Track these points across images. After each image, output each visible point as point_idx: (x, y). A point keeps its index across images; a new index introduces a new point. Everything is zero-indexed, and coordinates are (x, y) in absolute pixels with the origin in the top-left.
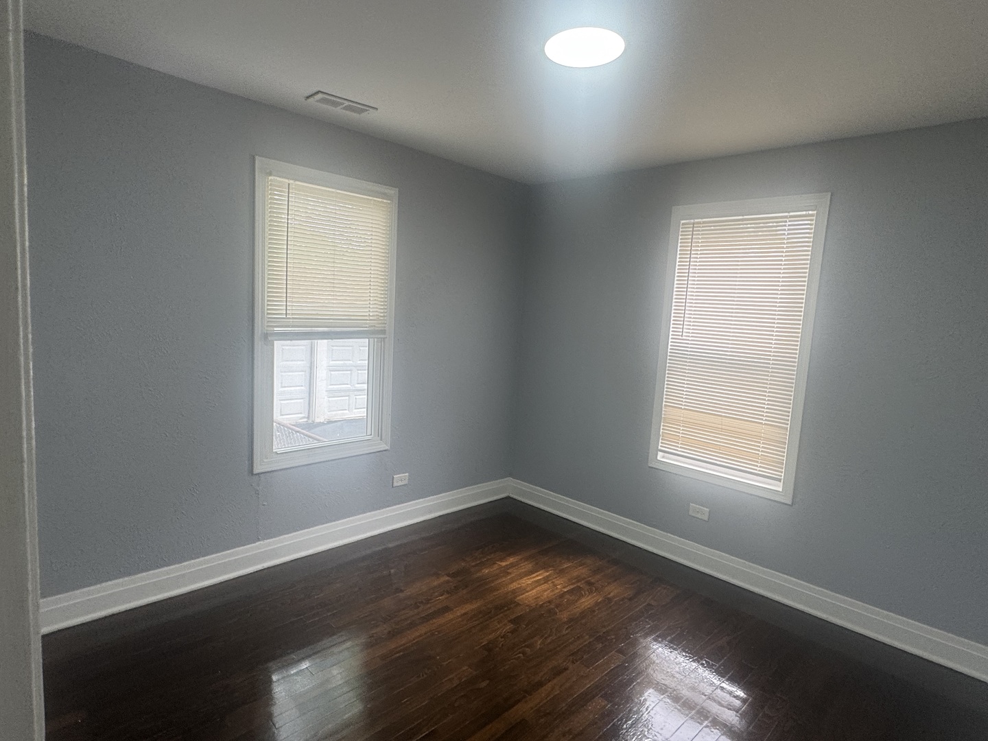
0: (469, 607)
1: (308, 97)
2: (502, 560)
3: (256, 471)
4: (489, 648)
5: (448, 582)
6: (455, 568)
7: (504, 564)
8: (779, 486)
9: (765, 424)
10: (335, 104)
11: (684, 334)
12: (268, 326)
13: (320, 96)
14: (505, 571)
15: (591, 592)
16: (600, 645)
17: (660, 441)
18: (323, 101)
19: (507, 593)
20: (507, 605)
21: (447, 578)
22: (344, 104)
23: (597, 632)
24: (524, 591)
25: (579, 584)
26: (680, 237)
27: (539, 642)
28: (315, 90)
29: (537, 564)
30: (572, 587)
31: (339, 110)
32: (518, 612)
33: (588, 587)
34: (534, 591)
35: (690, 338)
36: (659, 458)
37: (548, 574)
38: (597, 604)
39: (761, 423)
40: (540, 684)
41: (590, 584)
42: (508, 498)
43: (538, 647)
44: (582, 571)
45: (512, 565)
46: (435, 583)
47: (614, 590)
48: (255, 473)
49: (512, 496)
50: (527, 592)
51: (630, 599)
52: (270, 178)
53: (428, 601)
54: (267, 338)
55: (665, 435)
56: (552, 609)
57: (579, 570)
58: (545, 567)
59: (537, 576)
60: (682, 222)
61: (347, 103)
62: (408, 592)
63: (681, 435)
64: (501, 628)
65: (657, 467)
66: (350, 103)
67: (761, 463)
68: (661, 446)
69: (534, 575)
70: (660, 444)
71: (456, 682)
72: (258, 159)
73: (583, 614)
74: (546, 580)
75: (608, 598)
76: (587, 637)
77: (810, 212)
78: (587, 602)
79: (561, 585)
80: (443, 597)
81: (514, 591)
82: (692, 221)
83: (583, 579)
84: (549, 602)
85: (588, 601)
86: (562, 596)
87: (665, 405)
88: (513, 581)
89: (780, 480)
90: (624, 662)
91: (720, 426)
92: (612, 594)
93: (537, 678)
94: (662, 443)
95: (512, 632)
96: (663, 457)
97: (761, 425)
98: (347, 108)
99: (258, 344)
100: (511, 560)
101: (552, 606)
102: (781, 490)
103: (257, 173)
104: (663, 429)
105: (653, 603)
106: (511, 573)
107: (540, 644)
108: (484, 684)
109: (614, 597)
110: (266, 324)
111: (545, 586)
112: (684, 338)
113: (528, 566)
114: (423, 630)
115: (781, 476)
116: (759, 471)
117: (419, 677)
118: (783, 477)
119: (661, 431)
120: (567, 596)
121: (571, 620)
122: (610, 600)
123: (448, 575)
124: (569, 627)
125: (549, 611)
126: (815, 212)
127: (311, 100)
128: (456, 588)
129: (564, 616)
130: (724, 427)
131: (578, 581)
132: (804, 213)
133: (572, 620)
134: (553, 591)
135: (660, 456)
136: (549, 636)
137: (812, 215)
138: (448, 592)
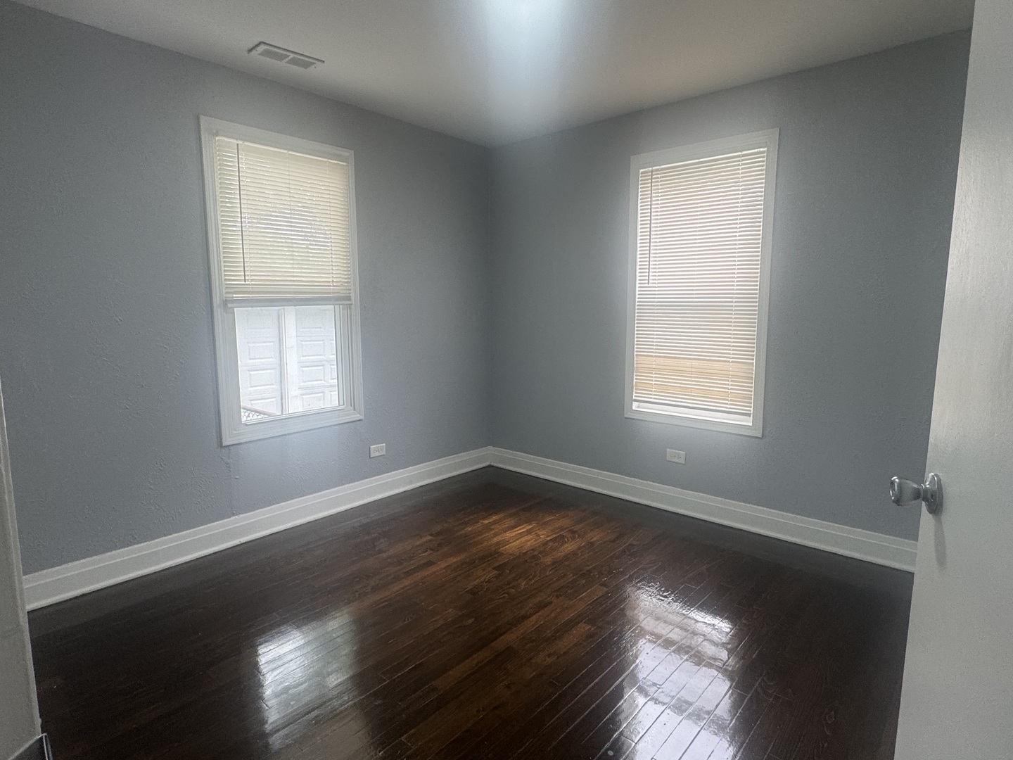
0: (453, 560)
1: (250, 50)
2: (484, 519)
3: (225, 443)
4: (472, 592)
5: (430, 541)
6: (438, 528)
7: (487, 522)
8: (749, 422)
9: (732, 362)
10: (280, 57)
11: (650, 282)
12: (226, 293)
13: (262, 48)
14: (488, 528)
15: (574, 538)
16: (584, 581)
17: (634, 391)
18: (267, 53)
19: (491, 545)
20: (490, 556)
21: (430, 538)
22: (288, 56)
23: (580, 571)
24: (507, 542)
25: (561, 533)
26: (640, 186)
27: (523, 584)
28: (256, 41)
29: (520, 519)
30: (555, 536)
31: (283, 65)
32: (501, 561)
33: (570, 535)
34: (518, 542)
35: (657, 285)
36: (634, 408)
37: (530, 527)
38: (580, 548)
39: (729, 362)
40: (525, 617)
41: (573, 532)
42: (490, 466)
43: (523, 587)
44: (565, 522)
45: (495, 523)
46: (418, 543)
47: (596, 536)
48: (224, 445)
49: (492, 464)
50: (511, 543)
51: (614, 541)
52: (217, 139)
53: (412, 558)
54: (226, 304)
55: (639, 385)
56: (536, 555)
57: (562, 522)
58: (529, 521)
59: (520, 529)
60: (641, 170)
61: (292, 56)
62: (392, 552)
63: (654, 383)
64: (484, 575)
65: (633, 417)
66: (296, 56)
67: (731, 400)
68: (635, 396)
69: (518, 529)
70: (634, 394)
71: (442, 622)
72: (203, 120)
73: (566, 557)
74: (529, 532)
75: (591, 543)
76: (571, 575)
77: (762, 149)
78: (569, 547)
79: (544, 535)
80: (426, 554)
81: (498, 544)
82: (651, 169)
83: (566, 529)
84: (533, 550)
85: (571, 546)
86: (546, 544)
87: (637, 355)
88: (496, 535)
89: (749, 415)
90: (607, 593)
91: (690, 369)
92: (595, 539)
93: (523, 612)
94: (636, 393)
95: (497, 577)
96: (638, 407)
97: (728, 364)
98: (293, 61)
99: (218, 312)
100: (495, 518)
101: (536, 553)
102: (751, 424)
103: (202, 132)
104: (636, 379)
105: (635, 543)
106: (493, 529)
107: (525, 585)
108: (470, 621)
109: (597, 541)
110: (224, 291)
111: (529, 537)
112: (650, 285)
113: (511, 522)
114: (406, 582)
115: (750, 411)
116: (730, 408)
117: (405, 620)
118: (752, 412)
119: (635, 381)
120: (551, 544)
121: (554, 563)
122: (592, 544)
123: (431, 535)
124: (552, 569)
125: (534, 557)
126: (766, 149)
127: (254, 52)
128: (440, 545)
129: (548, 560)
130: (693, 370)
131: (562, 530)
132: (756, 150)
133: (556, 564)
134: (536, 540)
135: (635, 406)
136: (534, 577)
137: (763, 152)
138: (432, 550)
